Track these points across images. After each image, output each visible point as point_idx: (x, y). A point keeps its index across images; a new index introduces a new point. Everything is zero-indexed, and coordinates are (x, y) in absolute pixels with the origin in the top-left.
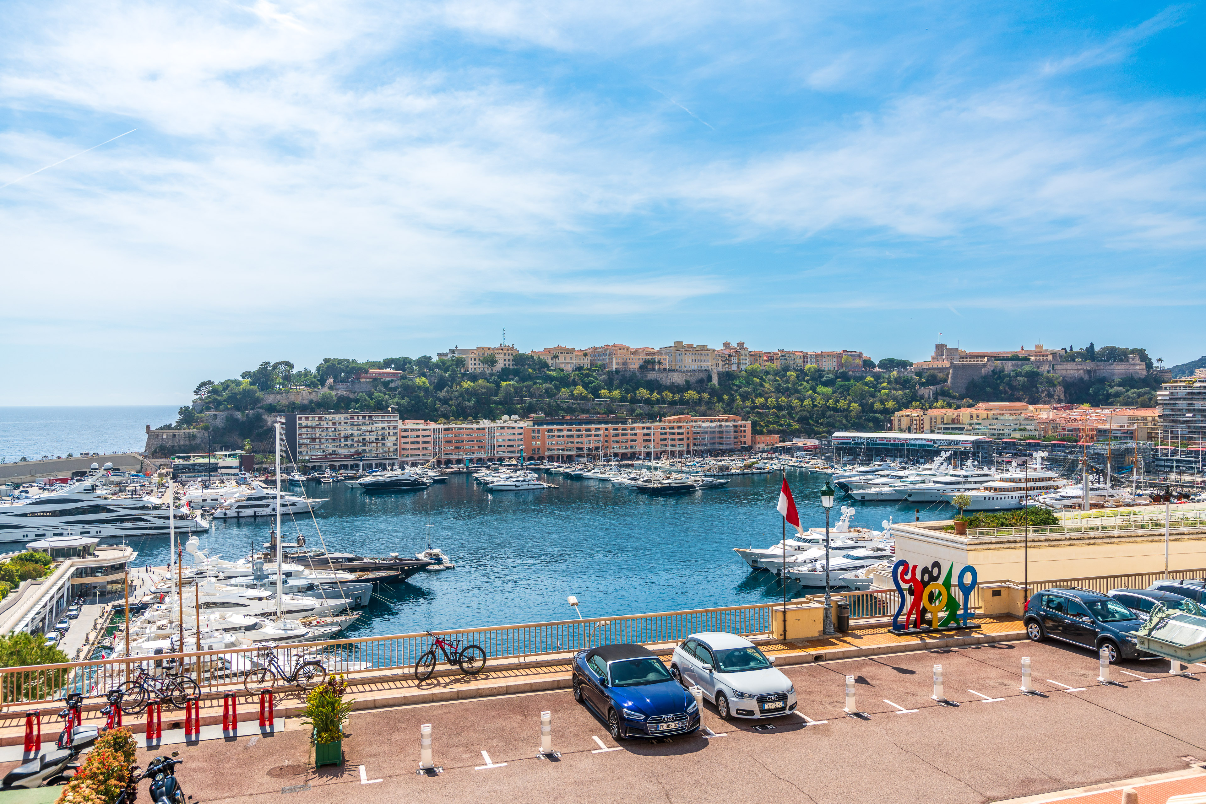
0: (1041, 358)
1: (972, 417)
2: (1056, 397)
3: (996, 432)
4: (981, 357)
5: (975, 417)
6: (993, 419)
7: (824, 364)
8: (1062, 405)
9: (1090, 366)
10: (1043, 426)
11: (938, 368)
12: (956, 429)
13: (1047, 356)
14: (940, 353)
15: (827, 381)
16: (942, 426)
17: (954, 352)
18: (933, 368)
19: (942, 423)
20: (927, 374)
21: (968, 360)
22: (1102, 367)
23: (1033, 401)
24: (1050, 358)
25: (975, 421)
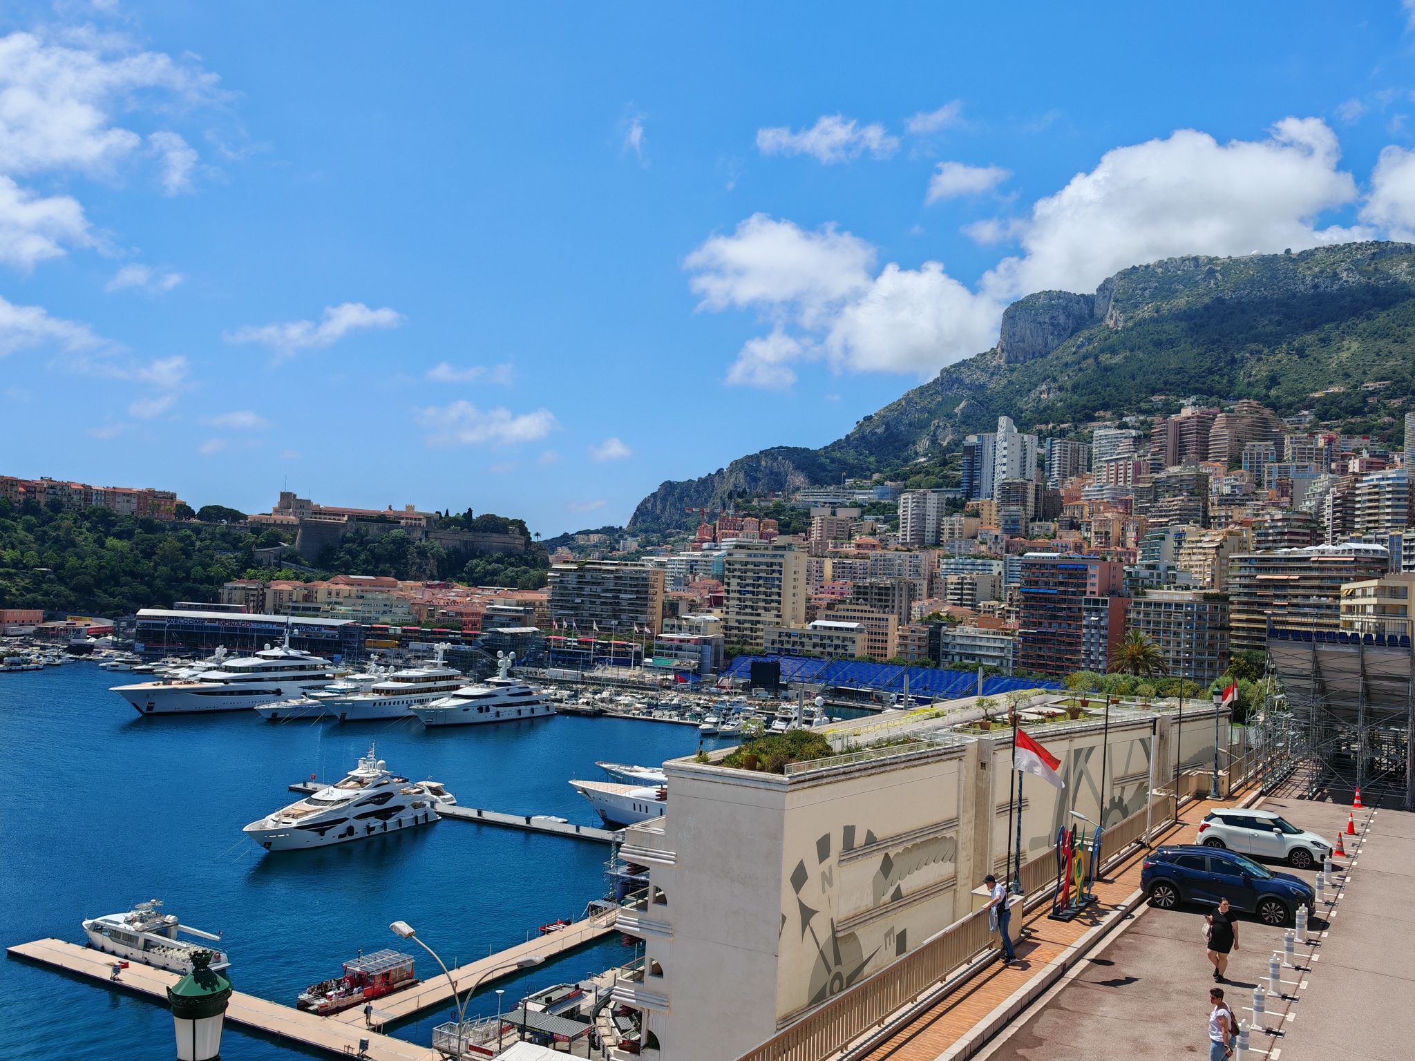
0: (413, 522)
1: (330, 594)
2: (428, 572)
3: (361, 615)
4: (338, 515)
5: (334, 593)
6: (357, 597)
7: (118, 506)
8: (437, 582)
9: (468, 536)
10: (416, 608)
11: (282, 525)
12: (308, 609)
13: (420, 519)
14: (286, 504)
15: (123, 532)
16: (290, 604)
17: (304, 504)
18: (275, 524)
19: (290, 600)
20: (268, 532)
21: (323, 516)
22: (480, 539)
23: (401, 576)
24: (424, 523)
25: (334, 599)
